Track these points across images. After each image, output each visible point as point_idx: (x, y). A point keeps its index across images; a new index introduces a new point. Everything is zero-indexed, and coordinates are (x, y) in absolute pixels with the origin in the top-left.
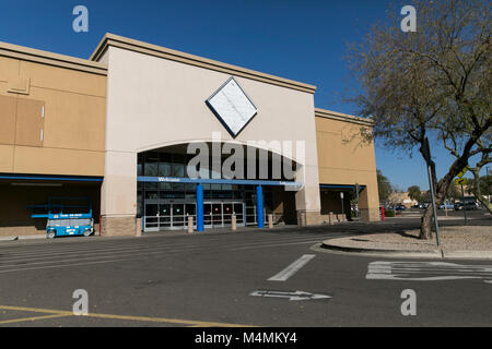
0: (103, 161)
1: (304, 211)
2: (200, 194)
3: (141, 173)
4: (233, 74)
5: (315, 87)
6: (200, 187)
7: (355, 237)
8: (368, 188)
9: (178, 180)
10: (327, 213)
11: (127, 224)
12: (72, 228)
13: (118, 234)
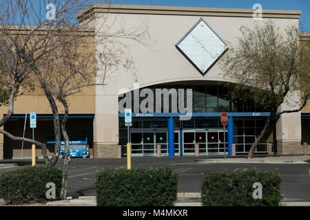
6: (170, 120)
9: (151, 115)
11: (112, 149)
12: (74, 151)
13: (106, 156)
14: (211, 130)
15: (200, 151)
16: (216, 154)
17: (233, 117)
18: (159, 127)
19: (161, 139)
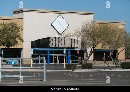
9: (42, 49)
11: (28, 61)
12: (13, 62)
13: (26, 64)
14: (59, 55)
15: (60, 63)
16: (61, 64)
17: (70, 50)
18: (41, 53)
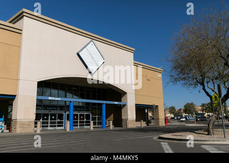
0: (17, 86)
1: (127, 120)
2: (72, 108)
3: (39, 94)
4: (93, 38)
5: (134, 50)
6: (71, 103)
7: (172, 134)
8: (159, 107)
9: (59, 99)
10: (140, 121)
18: (52, 110)
19: (53, 117)
